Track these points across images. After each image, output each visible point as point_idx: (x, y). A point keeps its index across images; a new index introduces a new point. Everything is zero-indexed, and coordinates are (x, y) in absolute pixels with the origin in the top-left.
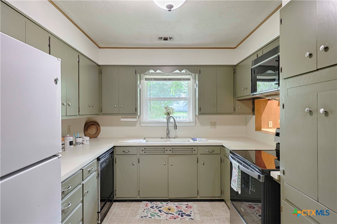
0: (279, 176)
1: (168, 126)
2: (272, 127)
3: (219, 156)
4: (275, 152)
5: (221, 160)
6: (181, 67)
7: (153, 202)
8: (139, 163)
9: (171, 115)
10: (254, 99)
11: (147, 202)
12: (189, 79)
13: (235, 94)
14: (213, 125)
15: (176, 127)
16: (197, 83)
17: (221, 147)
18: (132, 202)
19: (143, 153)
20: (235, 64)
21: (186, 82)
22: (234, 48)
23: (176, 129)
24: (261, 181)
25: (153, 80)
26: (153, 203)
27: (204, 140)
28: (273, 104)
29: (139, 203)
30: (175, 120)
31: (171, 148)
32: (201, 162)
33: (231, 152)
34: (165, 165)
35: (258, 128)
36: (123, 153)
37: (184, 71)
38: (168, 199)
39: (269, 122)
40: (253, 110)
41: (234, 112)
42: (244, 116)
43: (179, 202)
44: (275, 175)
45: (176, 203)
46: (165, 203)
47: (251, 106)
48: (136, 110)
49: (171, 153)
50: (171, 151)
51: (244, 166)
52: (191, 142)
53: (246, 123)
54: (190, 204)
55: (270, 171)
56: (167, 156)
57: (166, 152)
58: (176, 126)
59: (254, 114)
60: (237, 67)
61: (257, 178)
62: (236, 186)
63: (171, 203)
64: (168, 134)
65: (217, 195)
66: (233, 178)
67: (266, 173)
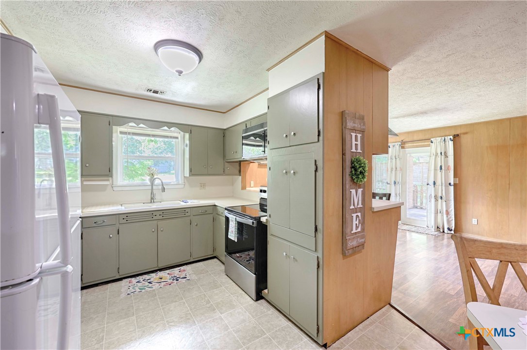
0: (267, 219)
1: (152, 189)
2: (253, 186)
3: (212, 215)
4: (259, 205)
5: (214, 219)
6: (170, 125)
7: (138, 276)
8: (118, 234)
9: (155, 177)
10: (240, 162)
11: (130, 279)
12: (177, 138)
13: (224, 156)
14: (203, 186)
15: (164, 190)
16: (187, 142)
17: (214, 207)
18: (108, 283)
19: (124, 221)
20: (225, 128)
21: (174, 140)
22: (224, 113)
23: (164, 191)
24: (254, 226)
25: (131, 134)
26: (138, 278)
27: (196, 201)
28: (254, 166)
29: (118, 282)
30: (162, 183)
31: (161, 213)
32: (194, 224)
33: (226, 209)
34: (153, 232)
35: (244, 188)
36: (95, 225)
37: (173, 129)
38: (157, 269)
39: (251, 182)
40: (240, 171)
41: (224, 173)
42: (231, 177)
43: (169, 269)
44: (263, 220)
45: (168, 271)
46: (153, 275)
47: (238, 167)
48: (110, 170)
49: (161, 217)
50: (162, 216)
51: (239, 217)
52: (182, 204)
53: (233, 183)
54: (182, 268)
55: (260, 218)
56: (156, 222)
57: (155, 218)
58: (164, 188)
59: (240, 175)
60: (226, 131)
61: (251, 224)
62: (233, 236)
63: (161, 272)
64: (152, 198)
65: (210, 253)
66: (230, 230)
67: (258, 219)
